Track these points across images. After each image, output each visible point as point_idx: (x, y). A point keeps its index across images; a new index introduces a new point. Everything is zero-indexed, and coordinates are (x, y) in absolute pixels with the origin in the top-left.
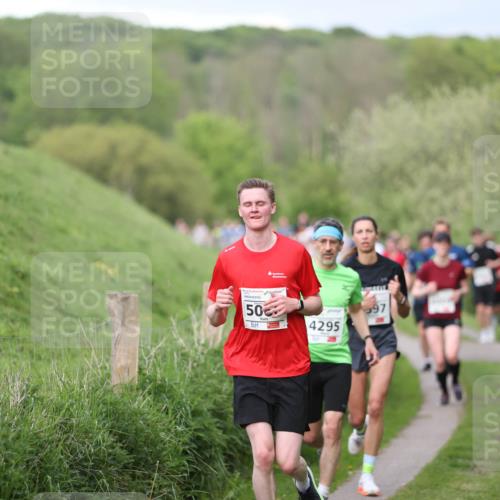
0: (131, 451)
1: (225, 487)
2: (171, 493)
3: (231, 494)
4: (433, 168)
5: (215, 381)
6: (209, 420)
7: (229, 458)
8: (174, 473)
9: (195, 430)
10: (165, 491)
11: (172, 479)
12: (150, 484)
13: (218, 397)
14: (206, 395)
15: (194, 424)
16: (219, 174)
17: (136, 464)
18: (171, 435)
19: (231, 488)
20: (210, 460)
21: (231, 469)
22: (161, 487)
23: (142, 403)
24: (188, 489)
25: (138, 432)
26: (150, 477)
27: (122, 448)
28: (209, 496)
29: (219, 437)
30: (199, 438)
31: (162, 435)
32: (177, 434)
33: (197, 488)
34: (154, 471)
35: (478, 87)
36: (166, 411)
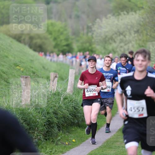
0: (28, 125)
1: (57, 136)
2: (41, 138)
3: (59, 138)
4: (122, 37)
5: (54, 103)
6: (52, 115)
7: (59, 127)
8: (41, 132)
9: (48, 118)
10: (39, 137)
11: (41, 133)
12: (34, 135)
13: (55, 108)
14: (51, 107)
15: (48, 116)
16: (55, 39)
17: (30, 129)
18: (40, 120)
19: (59, 136)
20: (53, 127)
21: (59, 130)
22: (37, 136)
23: (31, 110)
24: (46, 136)
25: (30, 119)
26: (34, 133)
27: (25, 124)
28: (52, 138)
29: (55, 120)
30: (49, 121)
31: (38, 120)
32: (42, 119)
33: (49, 136)
34: (35, 131)
35: (135, 12)
36: (39, 112)
